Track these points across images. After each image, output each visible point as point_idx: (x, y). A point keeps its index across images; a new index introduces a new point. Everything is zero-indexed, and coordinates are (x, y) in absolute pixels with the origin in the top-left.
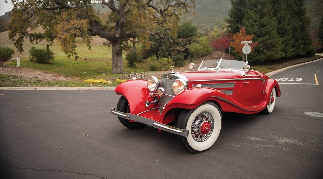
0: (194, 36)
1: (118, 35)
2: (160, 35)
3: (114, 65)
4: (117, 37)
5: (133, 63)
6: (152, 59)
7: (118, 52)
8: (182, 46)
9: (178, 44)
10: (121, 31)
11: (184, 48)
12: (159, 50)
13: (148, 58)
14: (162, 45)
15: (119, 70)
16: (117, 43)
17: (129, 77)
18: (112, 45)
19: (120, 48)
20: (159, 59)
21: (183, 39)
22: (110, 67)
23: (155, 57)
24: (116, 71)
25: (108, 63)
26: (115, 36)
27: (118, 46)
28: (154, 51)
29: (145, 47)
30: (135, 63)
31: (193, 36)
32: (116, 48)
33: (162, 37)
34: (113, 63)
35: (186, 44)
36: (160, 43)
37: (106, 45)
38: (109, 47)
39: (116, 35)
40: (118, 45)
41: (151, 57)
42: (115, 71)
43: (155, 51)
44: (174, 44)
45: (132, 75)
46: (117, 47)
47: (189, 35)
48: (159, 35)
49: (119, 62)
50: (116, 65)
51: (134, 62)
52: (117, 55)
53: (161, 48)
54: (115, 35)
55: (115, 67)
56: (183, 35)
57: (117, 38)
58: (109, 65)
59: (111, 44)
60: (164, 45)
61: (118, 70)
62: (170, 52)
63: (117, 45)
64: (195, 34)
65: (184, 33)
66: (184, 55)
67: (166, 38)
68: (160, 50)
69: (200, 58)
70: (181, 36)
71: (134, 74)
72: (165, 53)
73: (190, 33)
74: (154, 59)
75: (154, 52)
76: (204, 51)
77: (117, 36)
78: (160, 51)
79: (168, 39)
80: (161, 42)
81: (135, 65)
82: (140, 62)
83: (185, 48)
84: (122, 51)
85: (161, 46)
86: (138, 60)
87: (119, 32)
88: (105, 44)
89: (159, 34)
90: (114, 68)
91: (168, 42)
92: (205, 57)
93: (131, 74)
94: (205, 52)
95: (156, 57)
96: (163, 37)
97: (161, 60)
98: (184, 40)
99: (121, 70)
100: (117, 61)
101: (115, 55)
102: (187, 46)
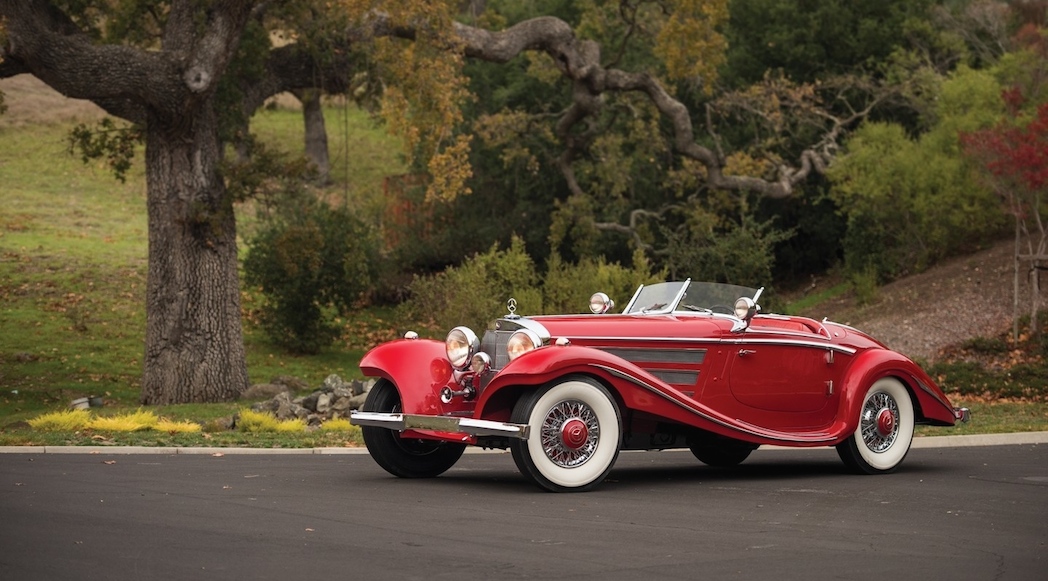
0: (908, 46)
1: (204, 76)
2: (572, 54)
3: (163, 322)
4: (195, 86)
5: (316, 314)
6: (496, 276)
7: (205, 215)
8: (774, 149)
9: (740, 132)
10: (228, 42)
11: (798, 166)
12: (564, 193)
13: (456, 264)
14: (590, 138)
15: (206, 369)
16: (191, 135)
17: (314, 410)
18: (151, 157)
19: (217, 178)
20: (553, 278)
21: (783, 82)
22: (99, 350)
23: (517, 260)
24: (186, 376)
25: (72, 316)
26: (185, 85)
27: (199, 167)
28: (522, 191)
29: (431, 179)
30: (329, 312)
31: (898, 53)
32: (183, 178)
33: (584, 71)
34: (159, 305)
35: (817, 136)
36: (568, 127)
37: (97, 154)
38: (121, 168)
39: (190, 75)
40: (198, 154)
41: (481, 261)
42: (171, 378)
43: (533, 197)
44: (700, 133)
45: (333, 401)
46: (192, 169)
47: (851, 40)
48: (564, 58)
49: (206, 296)
50: (181, 329)
51: (325, 302)
52: (189, 239)
53: (587, 169)
54: (181, 71)
55: (177, 344)
56: (800, 40)
57: (198, 98)
58: (84, 329)
59: (140, 149)
60: (616, 140)
61: (199, 373)
62: (665, 207)
63: (190, 156)
64: (921, 35)
65: (806, 24)
66: (772, 237)
67: (623, 77)
68: (573, 184)
69: (933, 261)
70: (778, 48)
71: (348, 392)
72: (625, 221)
73: (869, 23)
74: (511, 277)
75: (522, 205)
76: (972, 201)
77: (201, 78)
78: (572, 200)
79: (645, 88)
80: (582, 113)
81: (337, 332)
82: (385, 300)
83: (802, 173)
84: (237, 206)
85: (581, 151)
86: (366, 280)
87: (214, 44)
88: (86, 144)
89: (561, 48)
90: (169, 356)
91: (647, 118)
92: (982, 258)
93: (328, 390)
94: (977, 207)
95: (523, 258)
96: (600, 77)
97: (565, 284)
98: (796, 95)
99: (226, 368)
100: (195, 293)
101: (177, 240)
102: (820, 150)
